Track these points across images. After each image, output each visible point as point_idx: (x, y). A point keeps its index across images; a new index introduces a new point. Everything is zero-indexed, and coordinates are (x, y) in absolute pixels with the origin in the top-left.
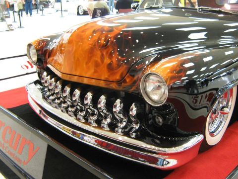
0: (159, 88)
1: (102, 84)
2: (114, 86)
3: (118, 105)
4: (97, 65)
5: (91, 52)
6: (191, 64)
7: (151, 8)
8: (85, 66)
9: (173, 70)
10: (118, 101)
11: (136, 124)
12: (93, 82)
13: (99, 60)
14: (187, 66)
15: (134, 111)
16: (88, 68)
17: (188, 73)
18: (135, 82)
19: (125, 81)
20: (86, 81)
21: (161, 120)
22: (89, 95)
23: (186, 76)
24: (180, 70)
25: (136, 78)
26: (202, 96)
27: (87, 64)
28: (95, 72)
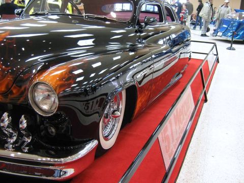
0: (48, 97)
3: (6, 119)
7: (36, 15)
9: (62, 77)
10: (5, 115)
11: (28, 137)
15: (24, 124)
18: (22, 93)
19: (12, 93)
21: (53, 130)
24: (69, 77)
26: (93, 102)
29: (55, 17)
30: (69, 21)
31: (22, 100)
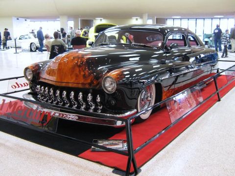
0: (112, 84)
1: (80, 86)
2: (87, 86)
3: (90, 97)
4: (77, 76)
5: (73, 68)
6: (128, 72)
7: (102, 45)
8: (70, 76)
9: (118, 74)
10: (90, 94)
11: (100, 106)
12: (75, 85)
13: (78, 73)
14: (125, 73)
15: (99, 100)
16: (72, 78)
17: (126, 76)
18: (99, 83)
19: (93, 83)
20: (70, 85)
21: (114, 102)
22: (72, 93)
23: (125, 78)
24: (121, 75)
25: (99, 80)
26: (134, 91)
27: (71, 75)
28: (76, 79)
29: (114, 46)
30: (123, 48)
31: (98, 87)
